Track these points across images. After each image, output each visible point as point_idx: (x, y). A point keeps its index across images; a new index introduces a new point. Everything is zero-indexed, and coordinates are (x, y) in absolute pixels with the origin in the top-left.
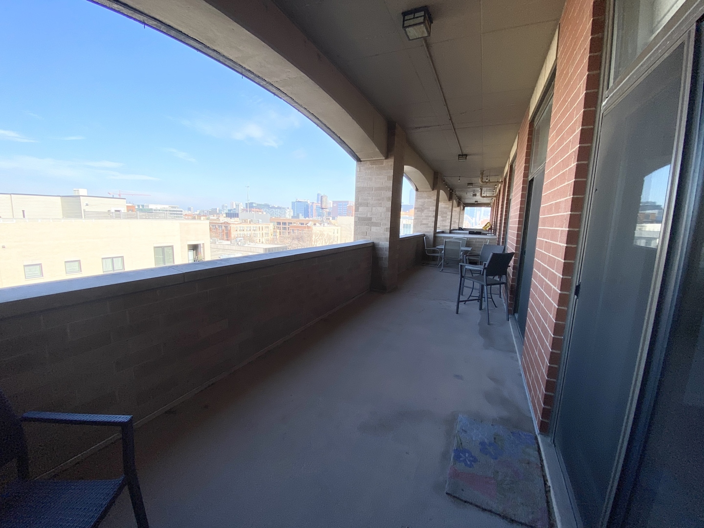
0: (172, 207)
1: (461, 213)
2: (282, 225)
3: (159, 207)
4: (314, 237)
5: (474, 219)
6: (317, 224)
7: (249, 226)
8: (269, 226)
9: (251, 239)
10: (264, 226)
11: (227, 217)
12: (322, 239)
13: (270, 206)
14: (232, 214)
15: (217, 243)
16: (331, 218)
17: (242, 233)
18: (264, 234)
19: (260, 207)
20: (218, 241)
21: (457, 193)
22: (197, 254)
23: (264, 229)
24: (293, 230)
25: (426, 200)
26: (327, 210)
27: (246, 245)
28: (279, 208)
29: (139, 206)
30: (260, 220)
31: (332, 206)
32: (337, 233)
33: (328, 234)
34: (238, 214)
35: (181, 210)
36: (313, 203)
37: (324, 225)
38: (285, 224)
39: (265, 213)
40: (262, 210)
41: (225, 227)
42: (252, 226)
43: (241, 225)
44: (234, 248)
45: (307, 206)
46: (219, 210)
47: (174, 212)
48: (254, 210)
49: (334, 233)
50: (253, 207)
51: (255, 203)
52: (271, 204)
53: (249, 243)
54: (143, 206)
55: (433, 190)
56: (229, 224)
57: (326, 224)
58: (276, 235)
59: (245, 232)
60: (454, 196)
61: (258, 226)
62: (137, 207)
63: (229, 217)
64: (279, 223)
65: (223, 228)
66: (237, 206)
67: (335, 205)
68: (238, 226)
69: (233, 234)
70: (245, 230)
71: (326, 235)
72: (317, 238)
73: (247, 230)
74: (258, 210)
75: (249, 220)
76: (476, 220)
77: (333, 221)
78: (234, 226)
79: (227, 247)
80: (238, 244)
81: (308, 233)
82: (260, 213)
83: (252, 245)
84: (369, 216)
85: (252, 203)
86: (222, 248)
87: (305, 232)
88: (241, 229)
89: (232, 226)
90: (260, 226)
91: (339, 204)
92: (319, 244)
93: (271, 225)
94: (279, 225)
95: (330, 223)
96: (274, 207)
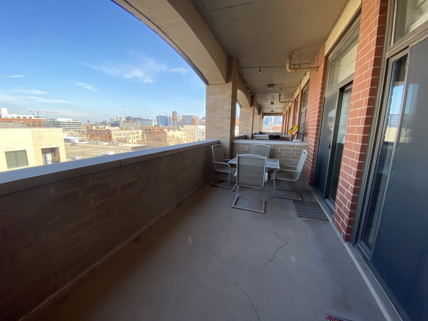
0: (74, 120)
1: (261, 121)
2: (148, 131)
3: (65, 120)
4: (168, 138)
6: (171, 130)
7: (125, 132)
8: (139, 132)
9: (125, 141)
10: (135, 132)
11: (111, 126)
12: (173, 140)
13: (142, 119)
14: (115, 124)
15: (99, 144)
16: (180, 126)
17: (120, 136)
18: (135, 137)
19: (135, 120)
20: (100, 142)
21: (258, 100)
22: (55, 156)
23: (135, 134)
24: (154, 134)
25: (220, 97)
26: (178, 121)
27: (119, 145)
28: (147, 120)
29: (50, 119)
30: (133, 128)
31: (182, 119)
32: (184, 136)
33: (177, 137)
34: (119, 124)
35: (80, 122)
36: (170, 117)
37: (175, 131)
38: (150, 130)
39: (138, 123)
40: (136, 122)
41: (107, 132)
42: (126, 132)
43: (119, 132)
44: (111, 147)
45: (167, 119)
46: (108, 122)
47: (75, 124)
48: (131, 121)
49: (182, 136)
50: (130, 120)
51: (132, 117)
52: (143, 118)
53: (121, 144)
54: (53, 119)
55: (227, 82)
56: (110, 131)
57: (176, 130)
58: (144, 138)
59: (122, 136)
60: (255, 103)
61: (131, 132)
62: (49, 120)
63: (113, 126)
64: (146, 130)
65: (107, 133)
66: (120, 119)
67: (184, 118)
68: (117, 132)
69: (114, 137)
70: (122, 135)
71: (176, 137)
72: (170, 139)
73: (123, 135)
74: (134, 121)
75: (125, 128)
76: (268, 127)
77: (181, 128)
78: (114, 132)
79: (106, 147)
80: (114, 144)
81: (164, 136)
83: (124, 145)
85: (130, 117)
86: (103, 147)
87: (162, 135)
88: (119, 134)
89: (112, 132)
90: (133, 132)
91: (186, 117)
92: (172, 143)
93: (140, 131)
94: (146, 131)
95: (179, 130)
96: (144, 120)
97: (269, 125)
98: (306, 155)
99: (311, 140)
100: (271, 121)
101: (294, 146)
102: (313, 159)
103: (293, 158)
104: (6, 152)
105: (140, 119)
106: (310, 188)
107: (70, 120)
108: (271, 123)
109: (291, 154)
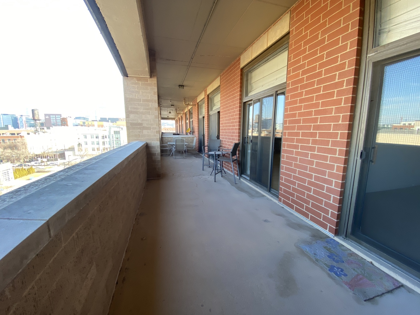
6: (31, 134)
16: (45, 128)
26: (41, 121)
31: (44, 118)
37: (39, 134)
57: (41, 133)
67: (47, 117)
77: (48, 130)
81: (22, 142)
84: (140, 121)
87: (19, 141)
91: (51, 116)
95: (45, 132)
98: (196, 139)
99: (196, 134)
101: (190, 137)
102: (198, 141)
103: (190, 142)
106: (198, 153)
109: (189, 141)
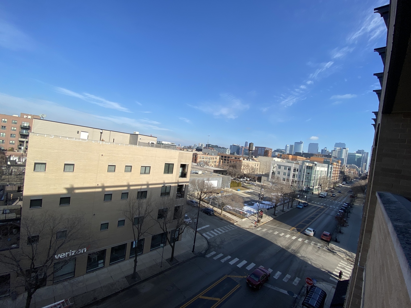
0: (172, 144)
2: (224, 158)
3: (166, 143)
4: (243, 167)
5: (361, 168)
6: (245, 159)
7: (207, 156)
9: (207, 164)
10: (214, 157)
11: (196, 151)
12: (248, 169)
13: (219, 147)
14: (199, 150)
16: (254, 157)
17: (203, 159)
18: (214, 162)
19: (213, 147)
23: (214, 159)
24: (231, 161)
26: (252, 152)
27: (205, 167)
28: (223, 148)
30: (213, 154)
32: (258, 166)
34: (202, 150)
35: (176, 145)
36: (242, 147)
37: (249, 160)
38: (225, 157)
39: (215, 150)
43: (203, 156)
45: (239, 148)
47: (173, 146)
49: (255, 166)
50: (209, 147)
51: (211, 145)
52: (219, 146)
54: (160, 142)
56: (197, 154)
57: (251, 160)
58: (220, 163)
61: (211, 157)
66: (202, 145)
67: (256, 149)
68: (201, 156)
69: (199, 160)
70: (205, 158)
71: (250, 166)
72: (245, 167)
73: (205, 159)
74: (212, 148)
75: (207, 153)
76: (362, 169)
79: (195, 167)
80: (200, 165)
81: (239, 164)
82: (213, 150)
83: (207, 167)
89: (198, 155)
90: (213, 157)
91: (259, 148)
92: (245, 171)
93: (218, 157)
94: (222, 157)
95: (253, 160)
96: (220, 148)
97: (362, 167)
100: (366, 162)
104: (165, 164)
105: (217, 146)
107: (170, 143)
108: (366, 164)
